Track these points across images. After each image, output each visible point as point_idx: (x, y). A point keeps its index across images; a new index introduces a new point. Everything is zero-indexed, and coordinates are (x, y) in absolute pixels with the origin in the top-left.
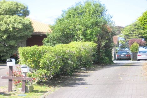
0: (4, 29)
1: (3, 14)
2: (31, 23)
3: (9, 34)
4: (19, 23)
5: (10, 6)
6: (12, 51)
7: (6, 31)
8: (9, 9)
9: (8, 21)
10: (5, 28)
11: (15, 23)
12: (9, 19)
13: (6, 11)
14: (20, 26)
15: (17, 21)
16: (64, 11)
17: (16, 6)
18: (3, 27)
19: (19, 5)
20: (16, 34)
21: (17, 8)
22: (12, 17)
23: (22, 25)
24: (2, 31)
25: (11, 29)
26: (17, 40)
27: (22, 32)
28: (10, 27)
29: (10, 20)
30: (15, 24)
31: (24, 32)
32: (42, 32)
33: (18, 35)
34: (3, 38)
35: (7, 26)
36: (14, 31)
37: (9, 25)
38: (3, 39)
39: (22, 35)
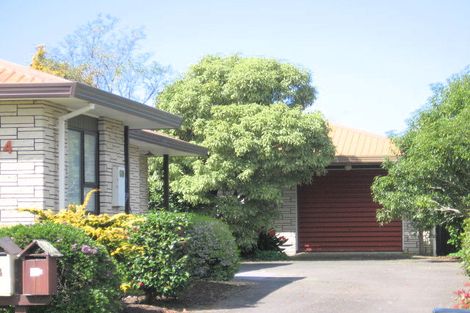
0: (244, 149)
1: (235, 101)
2: (325, 129)
3: (258, 165)
4: (293, 127)
5: (258, 74)
6: (266, 221)
7: (252, 155)
8: (254, 83)
9: (256, 121)
10: (249, 146)
11: (279, 128)
12: (259, 116)
13: (244, 90)
14: (295, 138)
15: (286, 120)
16: (437, 88)
17: (274, 74)
18: (241, 141)
19: (283, 68)
20: (281, 163)
21: (279, 80)
22: (265, 109)
23: (301, 134)
24: (238, 154)
25: (268, 149)
26: (282, 183)
27: (299, 158)
28: (265, 141)
29: (262, 121)
30: (281, 132)
31: (306, 158)
32: (353, 157)
33: (288, 168)
34: (239, 176)
35: (253, 139)
36: (275, 156)
37: (258, 134)
38: (239, 181)
39: (300, 166)
